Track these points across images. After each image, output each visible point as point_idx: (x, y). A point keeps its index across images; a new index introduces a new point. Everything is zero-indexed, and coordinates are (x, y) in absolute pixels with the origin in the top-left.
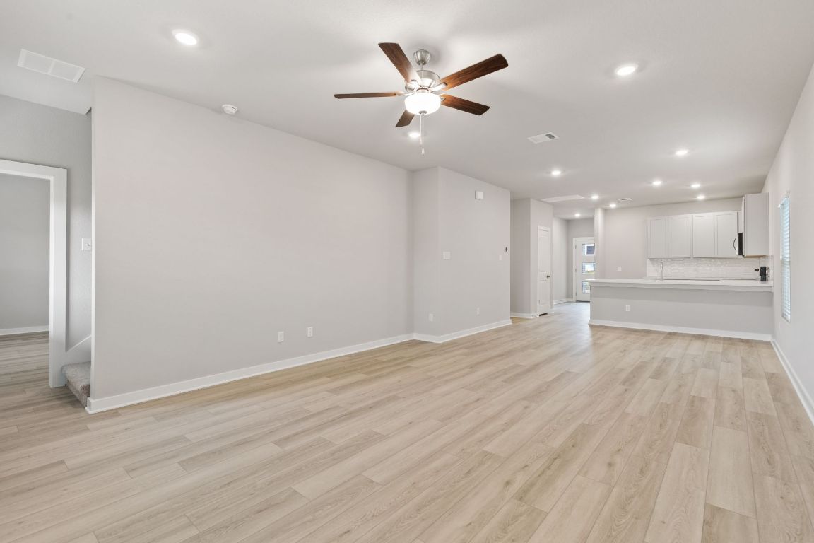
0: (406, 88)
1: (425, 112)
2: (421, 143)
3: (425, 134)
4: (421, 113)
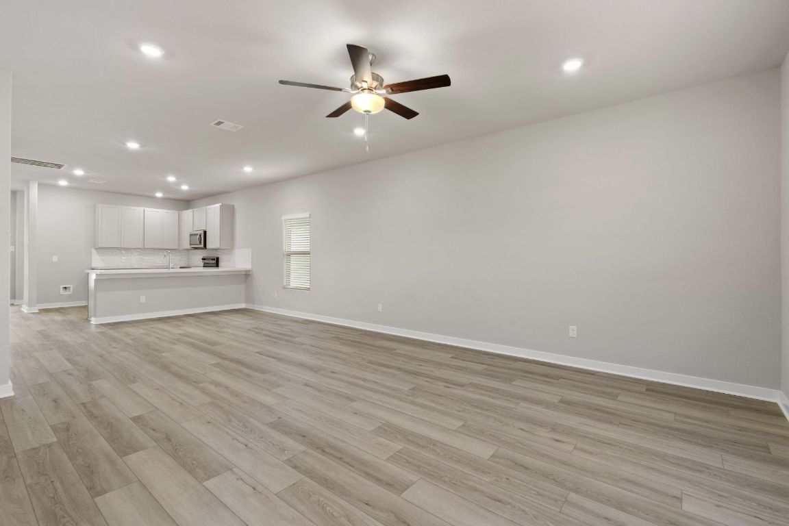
0: (352, 86)
1: (369, 112)
2: (366, 139)
3: (369, 132)
4: (365, 111)
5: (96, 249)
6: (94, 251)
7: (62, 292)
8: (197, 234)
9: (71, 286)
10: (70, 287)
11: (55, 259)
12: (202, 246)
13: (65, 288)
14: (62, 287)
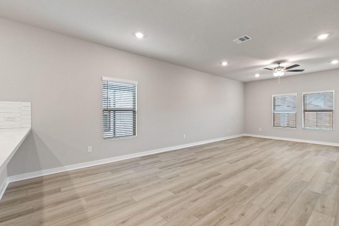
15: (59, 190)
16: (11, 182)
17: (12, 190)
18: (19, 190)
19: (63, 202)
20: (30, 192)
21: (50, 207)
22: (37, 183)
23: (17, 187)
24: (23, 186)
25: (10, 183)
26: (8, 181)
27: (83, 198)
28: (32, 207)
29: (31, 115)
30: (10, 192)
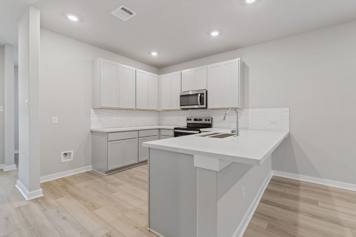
5: (94, 109)
6: (92, 111)
7: (64, 159)
8: (197, 94)
9: (72, 152)
10: (70, 153)
11: (55, 120)
12: (204, 106)
13: (66, 154)
14: (63, 153)
15: (315, 203)
16: (275, 175)
17: (275, 183)
18: (279, 185)
19: (320, 218)
20: (288, 191)
21: (306, 215)
22: (294, 186)
23: (278, 182)
24: (282, 182)
25: (273, 176)
26: (273, 173)
27: (350, 230)
28: (288, 205)
29: (289, 119)
30: (273, 183)
